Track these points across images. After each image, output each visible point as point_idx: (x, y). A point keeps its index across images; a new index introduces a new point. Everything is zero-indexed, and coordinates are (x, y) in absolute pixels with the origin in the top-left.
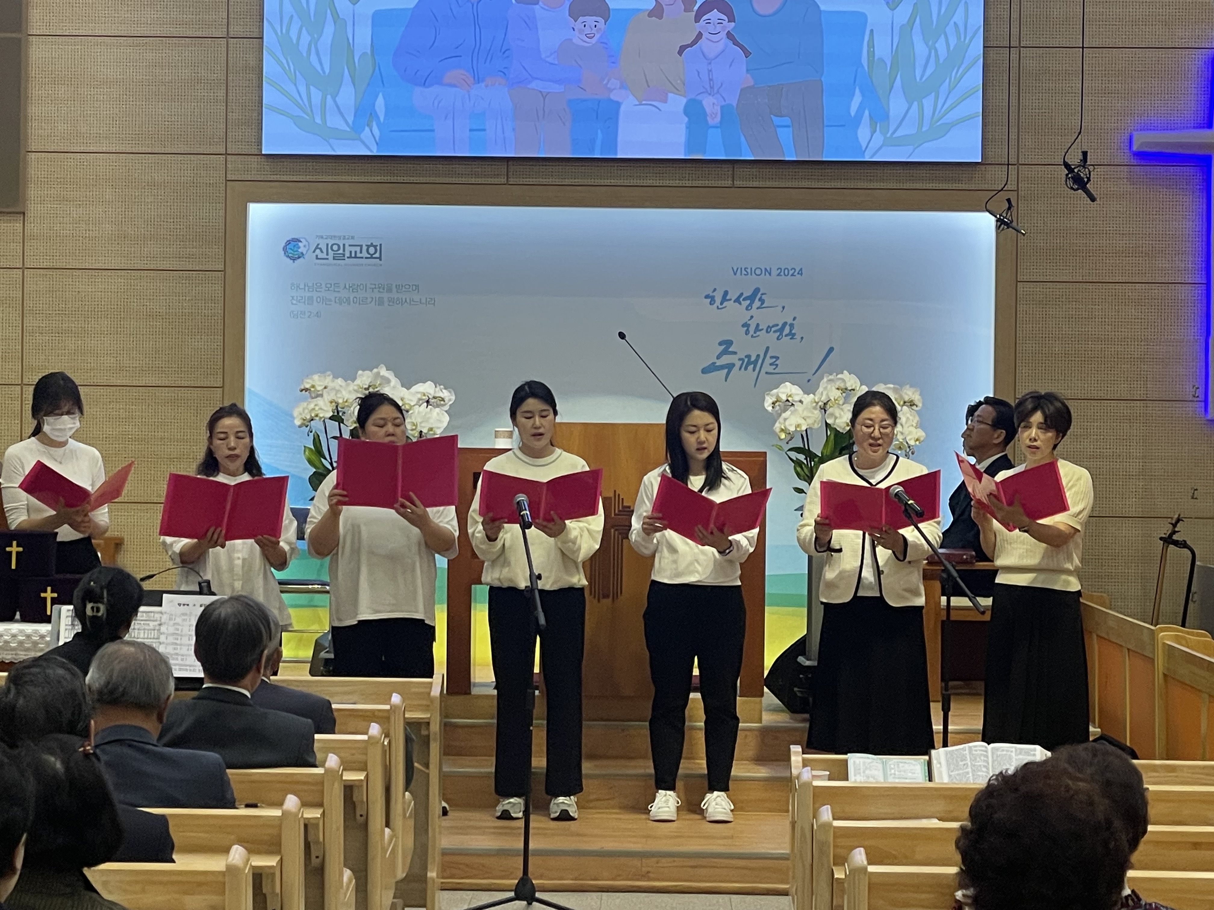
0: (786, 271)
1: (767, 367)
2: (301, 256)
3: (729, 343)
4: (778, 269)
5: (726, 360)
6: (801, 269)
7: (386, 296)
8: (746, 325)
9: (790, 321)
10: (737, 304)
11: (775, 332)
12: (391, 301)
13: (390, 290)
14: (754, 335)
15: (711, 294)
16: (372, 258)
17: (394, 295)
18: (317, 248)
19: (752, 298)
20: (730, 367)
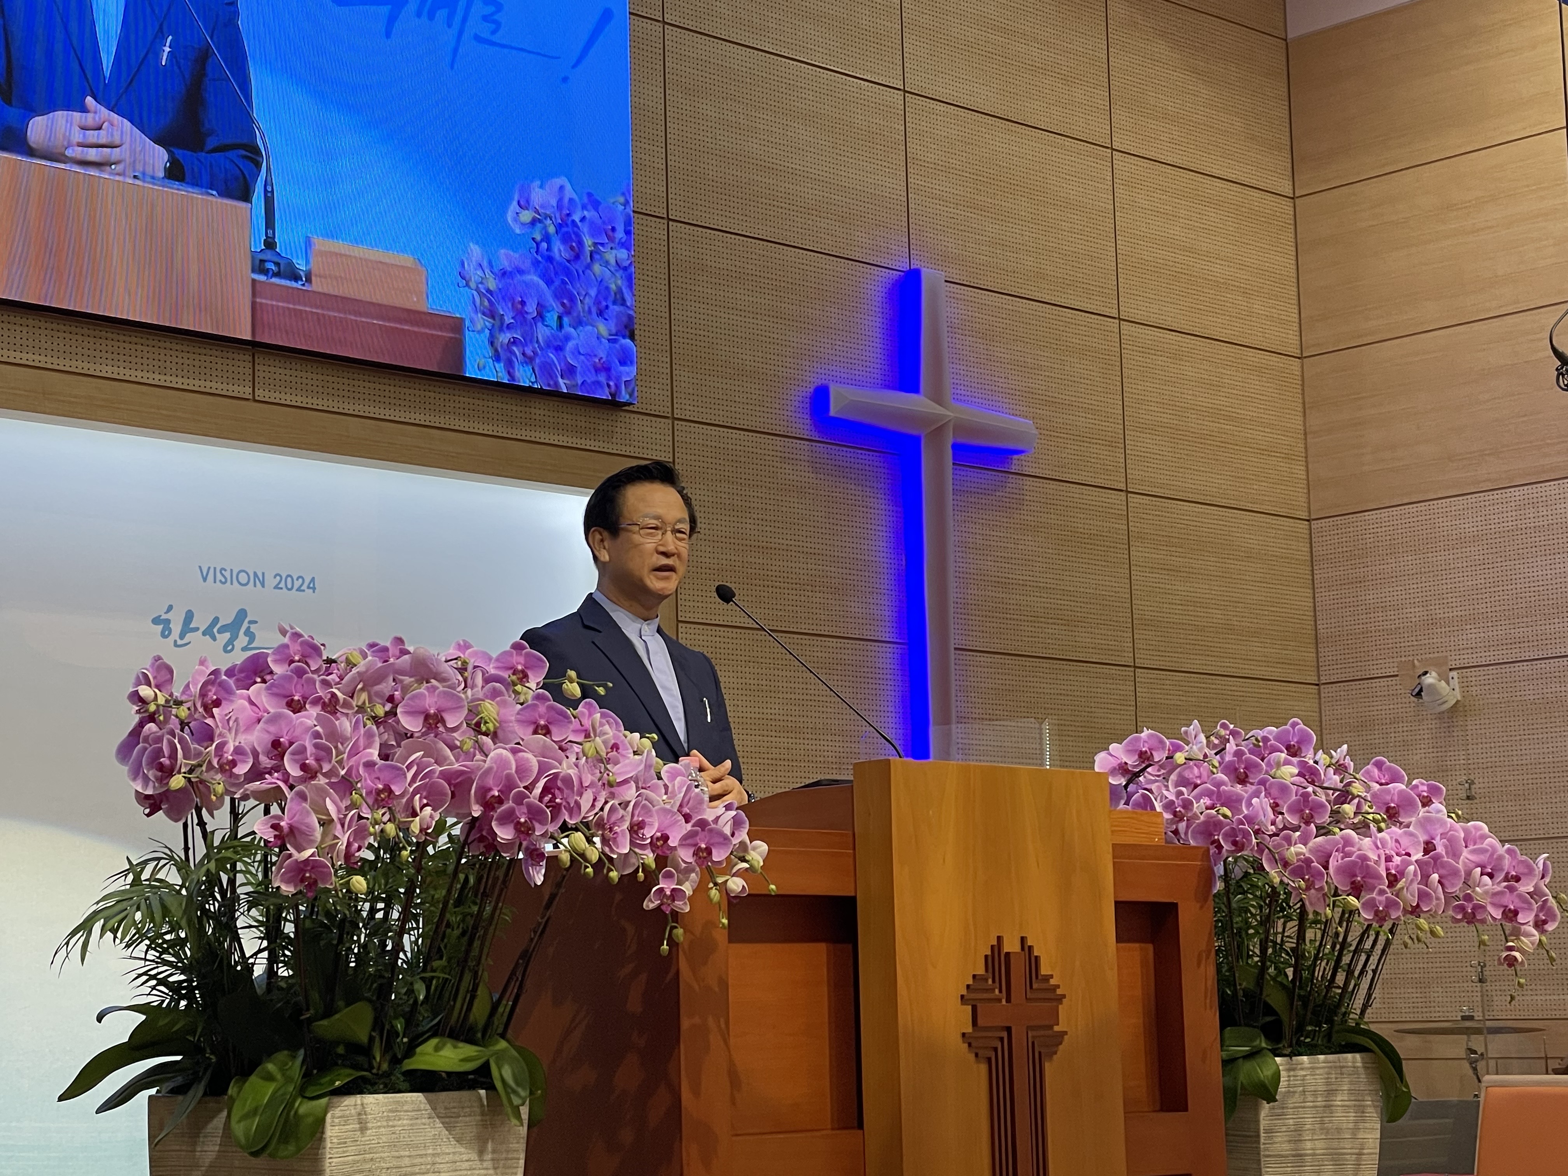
0: (289, 579)
4: (275, 577)
6: (313, 579)
10: (207, 638)
15: (164, 617)
19: (233, 628)
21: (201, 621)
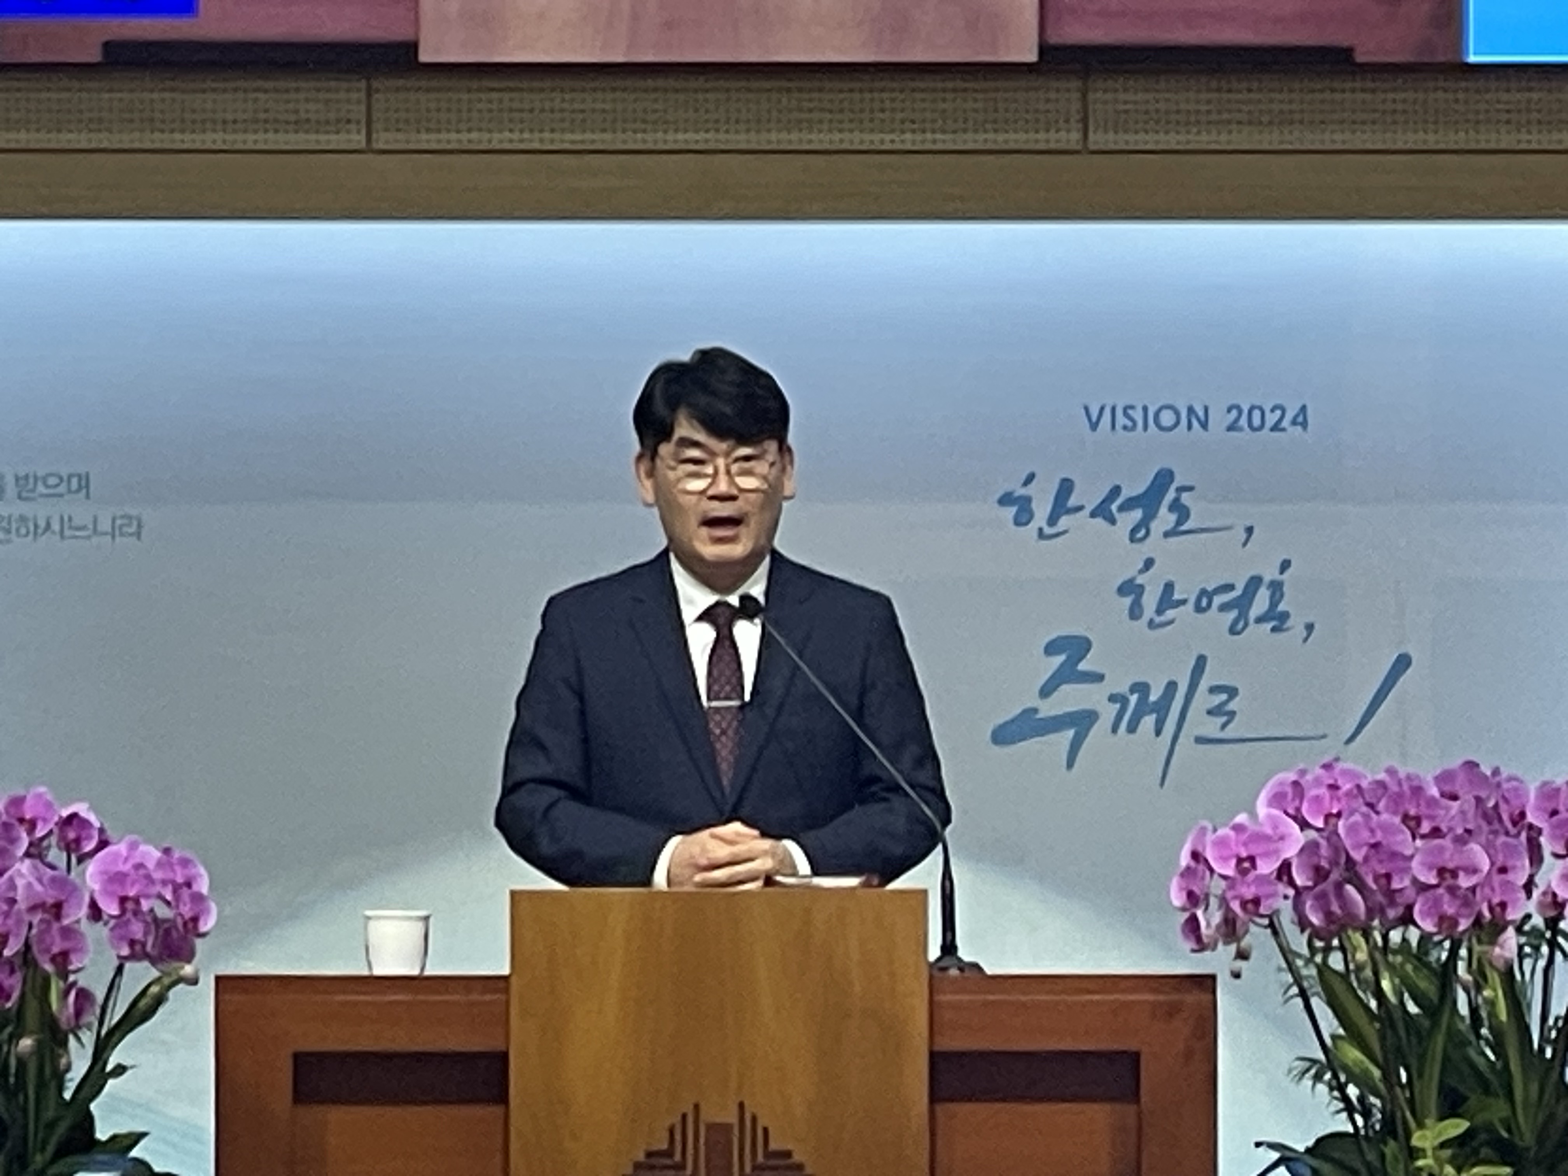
0: (1257, 414)
1: (1199, 722)
3: (1078, 646)
4: (1229, 410)
5: (1069, 699)
6: (1304, 408)
8: (1130, 589)
9: (1270, 574)
10: (1099, 521)
11: (1224, 608)
14: (1158, 619)
15: (1021, 492)
17: (12, 507)
19: (1148, 502)
20: (1082, 722)
21: (1087, 495)
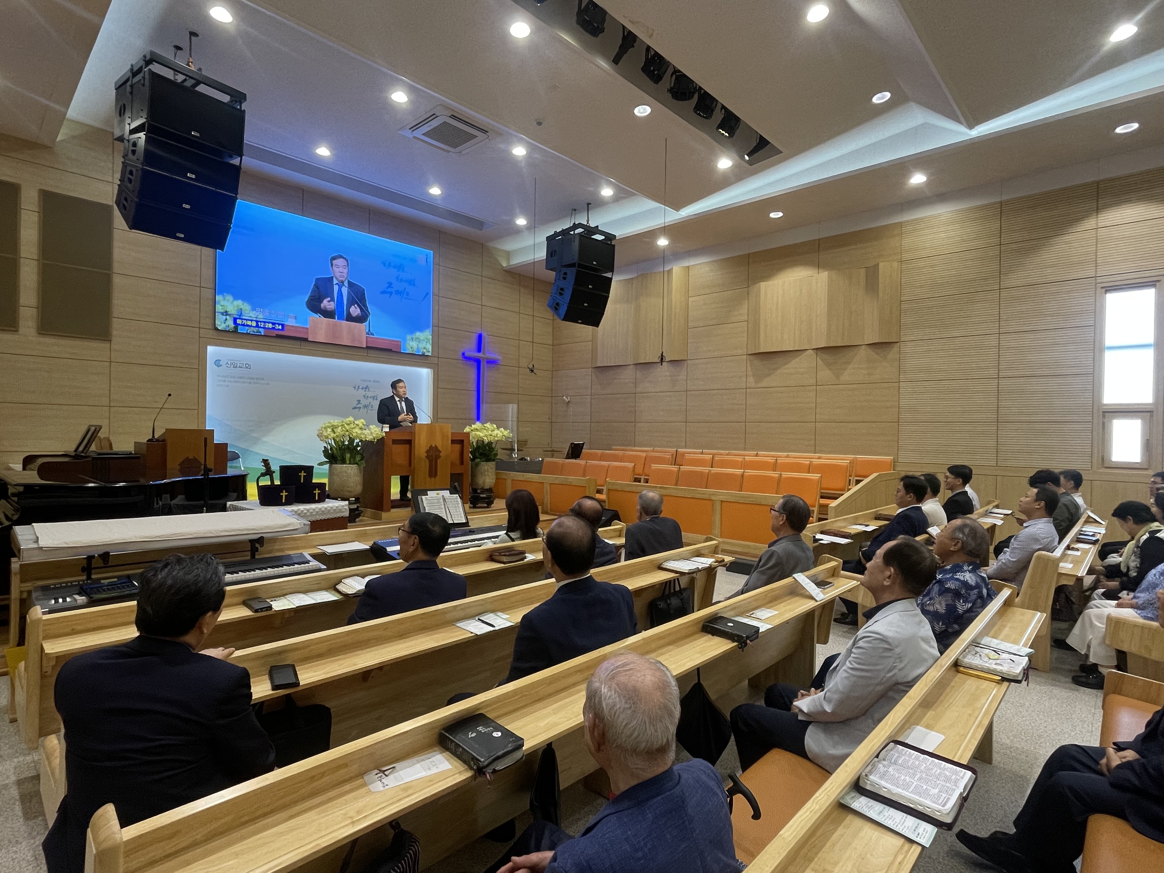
1: (370, 408)
2: (221, 365)
3: (359, 401)
5: (359, 406)
7: (252, 381)
8: (364, 396)
10: (362, 390)
11: (372, 398)
12: (254, 383)
13: (253, 379)
14: (367, 399)
16: (247, 368)
17: (255, 381)
18: (227, 363)
19: (366, 388)
20: (360, 408)
21: (361, 387)
